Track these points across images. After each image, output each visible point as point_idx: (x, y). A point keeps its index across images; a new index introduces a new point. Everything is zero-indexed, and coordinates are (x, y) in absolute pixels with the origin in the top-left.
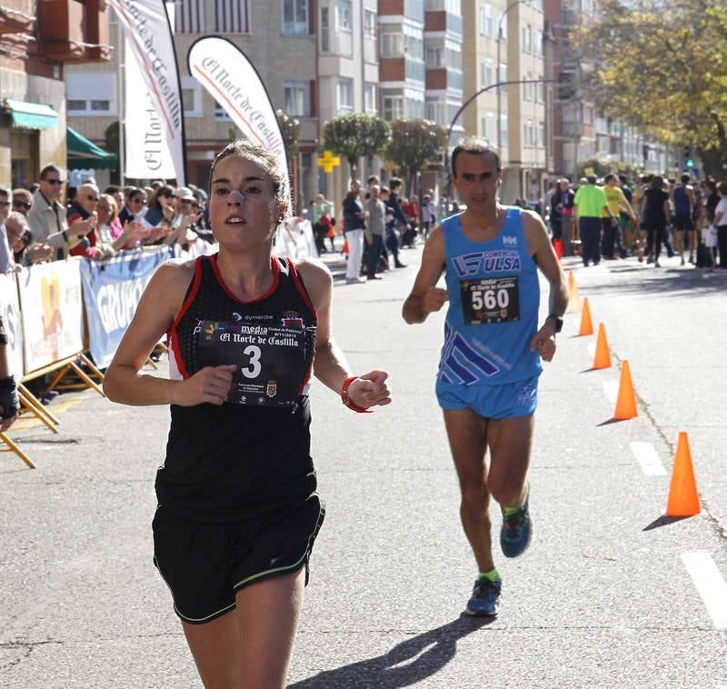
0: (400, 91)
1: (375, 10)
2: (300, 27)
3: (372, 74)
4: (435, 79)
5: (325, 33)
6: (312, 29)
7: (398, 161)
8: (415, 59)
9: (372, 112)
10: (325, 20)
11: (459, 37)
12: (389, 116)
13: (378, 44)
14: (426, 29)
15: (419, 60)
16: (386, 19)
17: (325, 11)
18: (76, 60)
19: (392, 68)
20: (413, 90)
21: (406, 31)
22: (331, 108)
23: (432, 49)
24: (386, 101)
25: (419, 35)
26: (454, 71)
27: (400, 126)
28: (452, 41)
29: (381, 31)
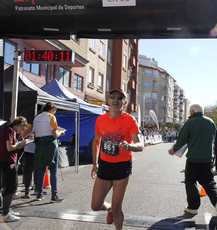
0: (176, 119)
1: (173, 109)
2: (163, 110)
3: (172, 117)
4: (181, 118)
5: (166, 111)
6: (165, 110)
7: (175, 128)
8: (178, 115)
9: (172, 122)
10: (167, 110)
11: (184, 113)
12: (174, 122)
13: (173, 113)
14: (180, 112)
15: (179, 116)
16: (175, 110)
17: (167, 108)
18: (132, 112)
19: (175, 116)
20: (178, 119)
21: (177, 112)
22: (167, 121)
23: (180, 114)
24: (174, 120)
25: (179, 112)
26: (183, 117)
27: (176, 124)
28: (183, 113)
29: (174, 111)
